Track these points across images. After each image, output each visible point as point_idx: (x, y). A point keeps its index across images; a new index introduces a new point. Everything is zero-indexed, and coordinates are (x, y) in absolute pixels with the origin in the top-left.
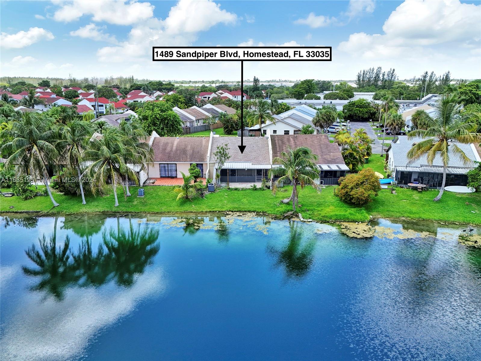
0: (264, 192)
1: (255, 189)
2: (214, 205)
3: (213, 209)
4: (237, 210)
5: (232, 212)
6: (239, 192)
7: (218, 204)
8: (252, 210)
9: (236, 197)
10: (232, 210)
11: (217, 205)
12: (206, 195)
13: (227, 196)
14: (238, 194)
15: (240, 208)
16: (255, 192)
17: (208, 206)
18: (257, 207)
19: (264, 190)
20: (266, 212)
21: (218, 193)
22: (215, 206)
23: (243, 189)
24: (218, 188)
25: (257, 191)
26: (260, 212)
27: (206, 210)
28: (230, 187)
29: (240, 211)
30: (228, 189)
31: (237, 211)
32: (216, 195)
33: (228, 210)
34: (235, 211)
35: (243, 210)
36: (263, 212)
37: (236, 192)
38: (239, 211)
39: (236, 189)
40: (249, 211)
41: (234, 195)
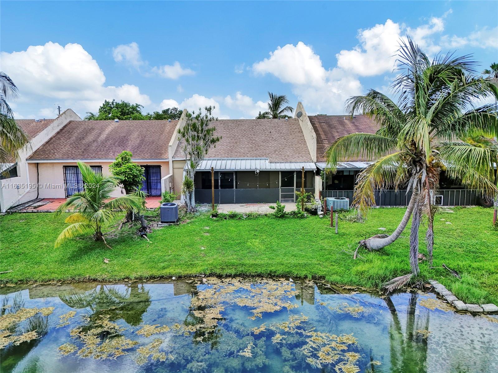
0: (303, 221)
1: (281, 215)
2: (167, 258)
3: (164, 268)
4: (233, 272)
5: (220, 277)
6: (241, 223)
7: (180, 253)
8: (281, 270)
9: (233, 235)
10: (218, 271)
11: (177, 257)
12: (155, 231)
13: (208, 232)
14: (237, 226)
15: (243, 265)
16: (281, 221)
17: (151, 260)
18: (293, 261)
19: (302, 217)
20: (323, 277)
21: (186, 226)
22: (170, 260)
23: (249, 216)
24: (188, 215)
25: (287, 221)
26: (306, 277)
27: (139, 274)
28: (220, 212)
29: (243, 276)
30: (213, 216)
31: (235, 276)
32: (179, 231)
33: (208, 273)
34: (228, 276)
35: (253, 271)
36: (314, 278)
37: (232, 222)
38: (239, 275)
39: (233, 216)
40: (272, 276)
41: (228, 231)
